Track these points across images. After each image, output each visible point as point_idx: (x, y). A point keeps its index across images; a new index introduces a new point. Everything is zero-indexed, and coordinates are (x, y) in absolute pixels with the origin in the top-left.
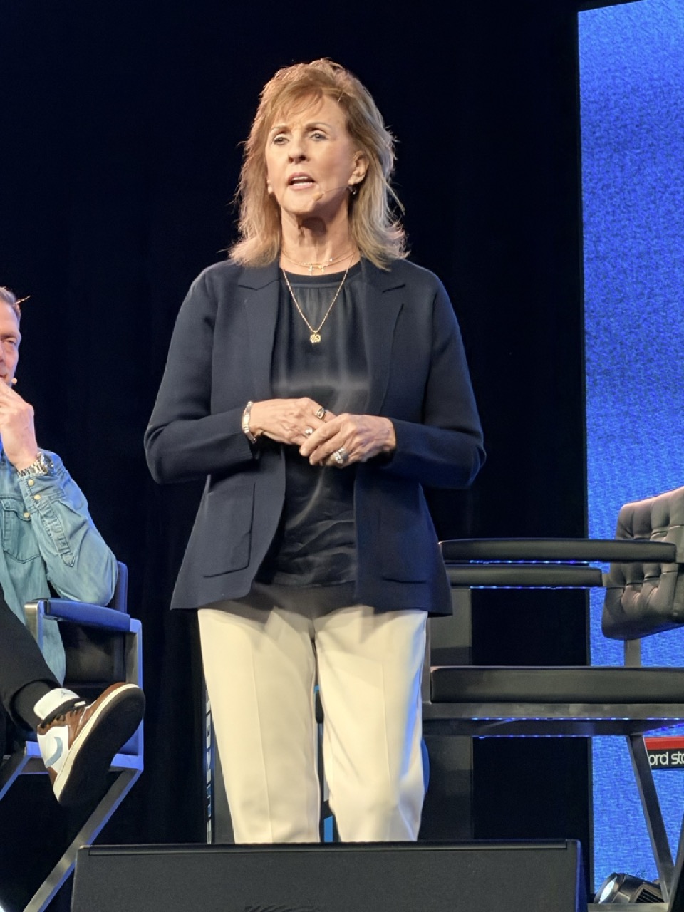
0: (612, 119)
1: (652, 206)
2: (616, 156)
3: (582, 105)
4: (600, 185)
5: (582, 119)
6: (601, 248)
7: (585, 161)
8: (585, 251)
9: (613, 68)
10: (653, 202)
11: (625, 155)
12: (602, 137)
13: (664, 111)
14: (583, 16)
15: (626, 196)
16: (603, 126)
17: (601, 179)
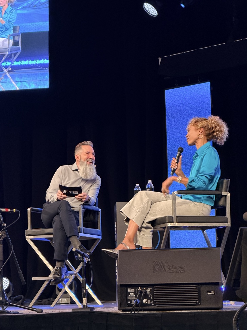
0: (172, 111)
1: (180, 129)
2: (173, 119)
3: (166, 109)
4: (170, 125)
5: (166, 112)
6: (170, 137)
7: (167, 120)
8: (167, 138)
9: (172, 101)
10: (181, 128)
11: (175, 119)
12: (170, 115)
13: (183, 110)
14: (166, 91)
15: (175, 127)
16: (170, 113)
17: (170, 123)
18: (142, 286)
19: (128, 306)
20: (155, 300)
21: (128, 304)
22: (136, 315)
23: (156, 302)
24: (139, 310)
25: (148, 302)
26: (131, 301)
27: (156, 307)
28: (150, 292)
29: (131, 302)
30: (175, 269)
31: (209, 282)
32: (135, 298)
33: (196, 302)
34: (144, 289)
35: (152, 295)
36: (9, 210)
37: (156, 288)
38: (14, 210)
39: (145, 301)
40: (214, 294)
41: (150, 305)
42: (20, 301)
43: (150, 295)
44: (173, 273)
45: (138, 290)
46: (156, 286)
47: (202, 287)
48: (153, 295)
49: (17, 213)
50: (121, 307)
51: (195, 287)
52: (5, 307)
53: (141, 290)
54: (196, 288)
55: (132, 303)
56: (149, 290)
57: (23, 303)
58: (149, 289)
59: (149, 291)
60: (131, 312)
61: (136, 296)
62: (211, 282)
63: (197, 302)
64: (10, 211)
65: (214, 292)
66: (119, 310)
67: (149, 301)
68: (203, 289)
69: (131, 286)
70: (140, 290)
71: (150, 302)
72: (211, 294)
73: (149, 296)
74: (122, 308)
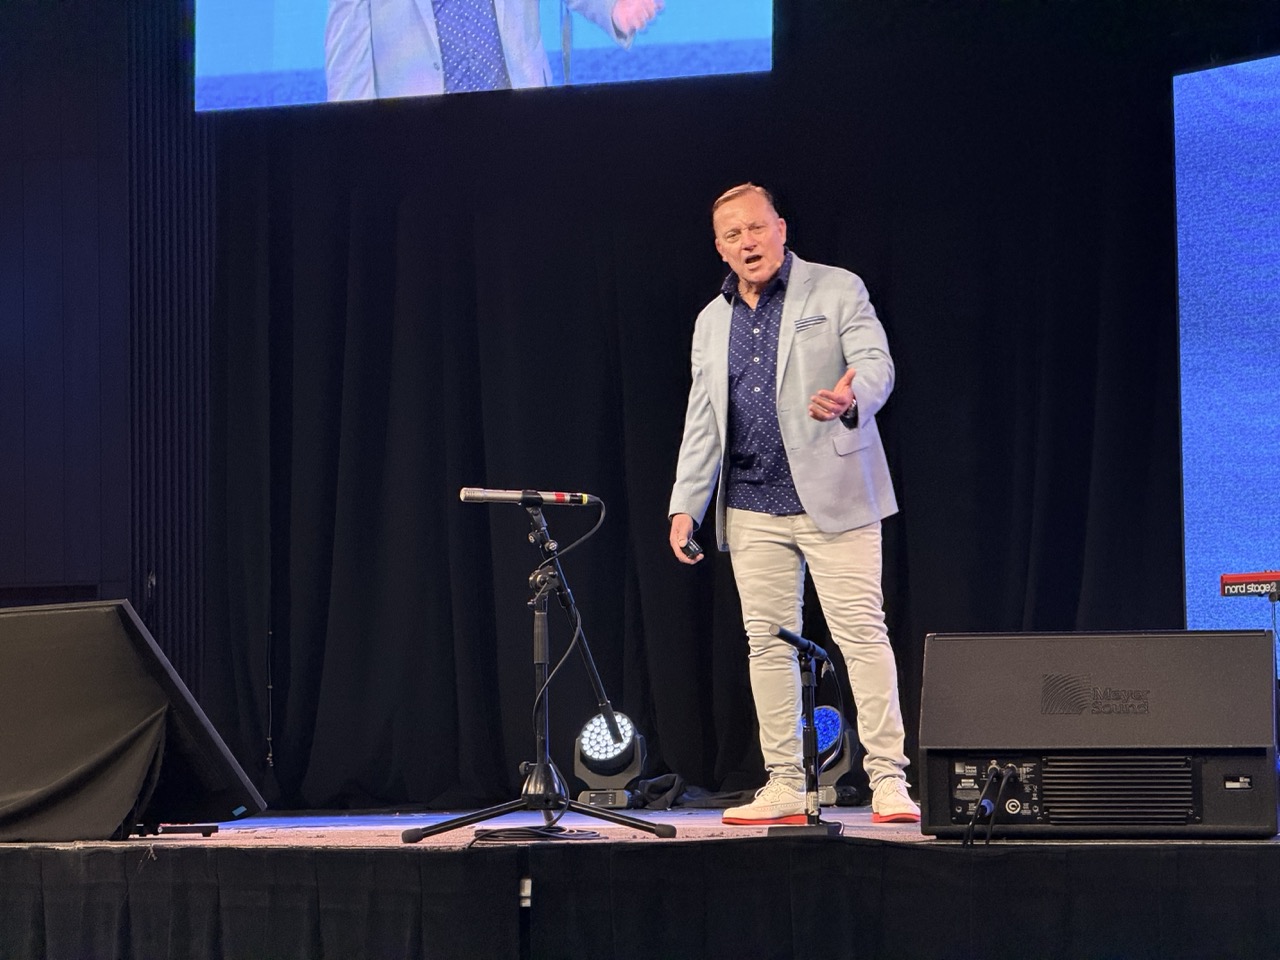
0: (1197, 150)
1: (1226, 210)
2: (1200, 175)
6: (1190, 239)
7: (1179, 179)
9: (1198, 114)
10: (1228, 207)
11: (1207, 175)
12: (1190, 162)
13: (1235, 144)
14: (1177, 79)
15: (1207, 202)
16: (1191, 155)
17: (1190, 192)
18: (1003, 755)
19: (955, 822)
20: (1045, 805)
21: (953, 813)
22: (979, 850)
23: (1051, 810)
24: (988, 836)
25: (1022, 809)
26: (965, 804)
27: (1049, 827)
28: (1028, 776)
29: (966, 809)
30: (1117, 699)
31: (1231, 746)
32: (977, 795)
33: (1187, 813)
34: (1010, 765)
35: (1036, 788)
36: (567, 497)
37: (1050, 764)
38: (585, 497)
39: (1012, 807)
40: (1247, 786)
41: (1031, 819)
42: (669, 795)
43: (1031, 787)
44: (1110, 712)
45: (991, 767)
46: (1050, 758)
47: (1206, 763)
48: (1040, 785)
49: (593, 508)
50: (930, 824)
51: (1183, 763)
52: (555, 815)
53: (999, 769)
54: (1185, 766)
55: (968, 813)
56: (1025, 770)
57: (679, 800)
58: (1025, 765)
59: (1027, 774)
60: (965, 843)
61: (981, 789)
62: (1236, 746)
63: (1191, 812)
64: (572, 501)
65: (1248, 780)
66: (925, 833)
67: (1026, 805)
68: (1210, 768)
69: (967, 756)
70: (995, 769)
71: (1030, 808)
72: (1236, 785)
73: (1027, 789)
74: (937, 828)
